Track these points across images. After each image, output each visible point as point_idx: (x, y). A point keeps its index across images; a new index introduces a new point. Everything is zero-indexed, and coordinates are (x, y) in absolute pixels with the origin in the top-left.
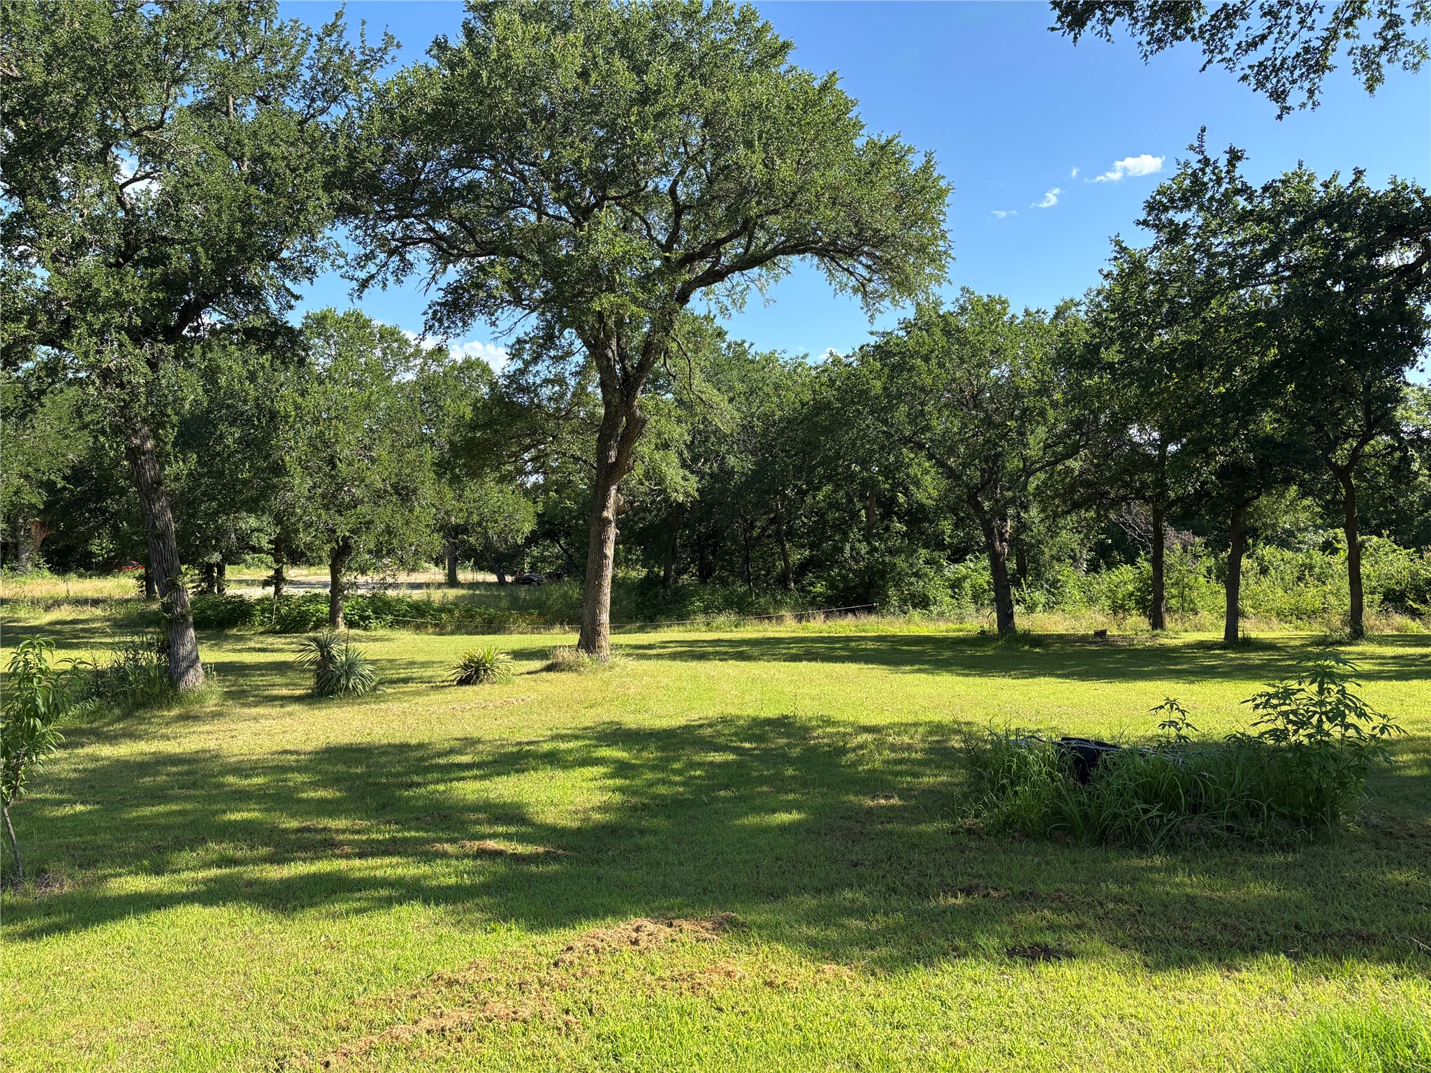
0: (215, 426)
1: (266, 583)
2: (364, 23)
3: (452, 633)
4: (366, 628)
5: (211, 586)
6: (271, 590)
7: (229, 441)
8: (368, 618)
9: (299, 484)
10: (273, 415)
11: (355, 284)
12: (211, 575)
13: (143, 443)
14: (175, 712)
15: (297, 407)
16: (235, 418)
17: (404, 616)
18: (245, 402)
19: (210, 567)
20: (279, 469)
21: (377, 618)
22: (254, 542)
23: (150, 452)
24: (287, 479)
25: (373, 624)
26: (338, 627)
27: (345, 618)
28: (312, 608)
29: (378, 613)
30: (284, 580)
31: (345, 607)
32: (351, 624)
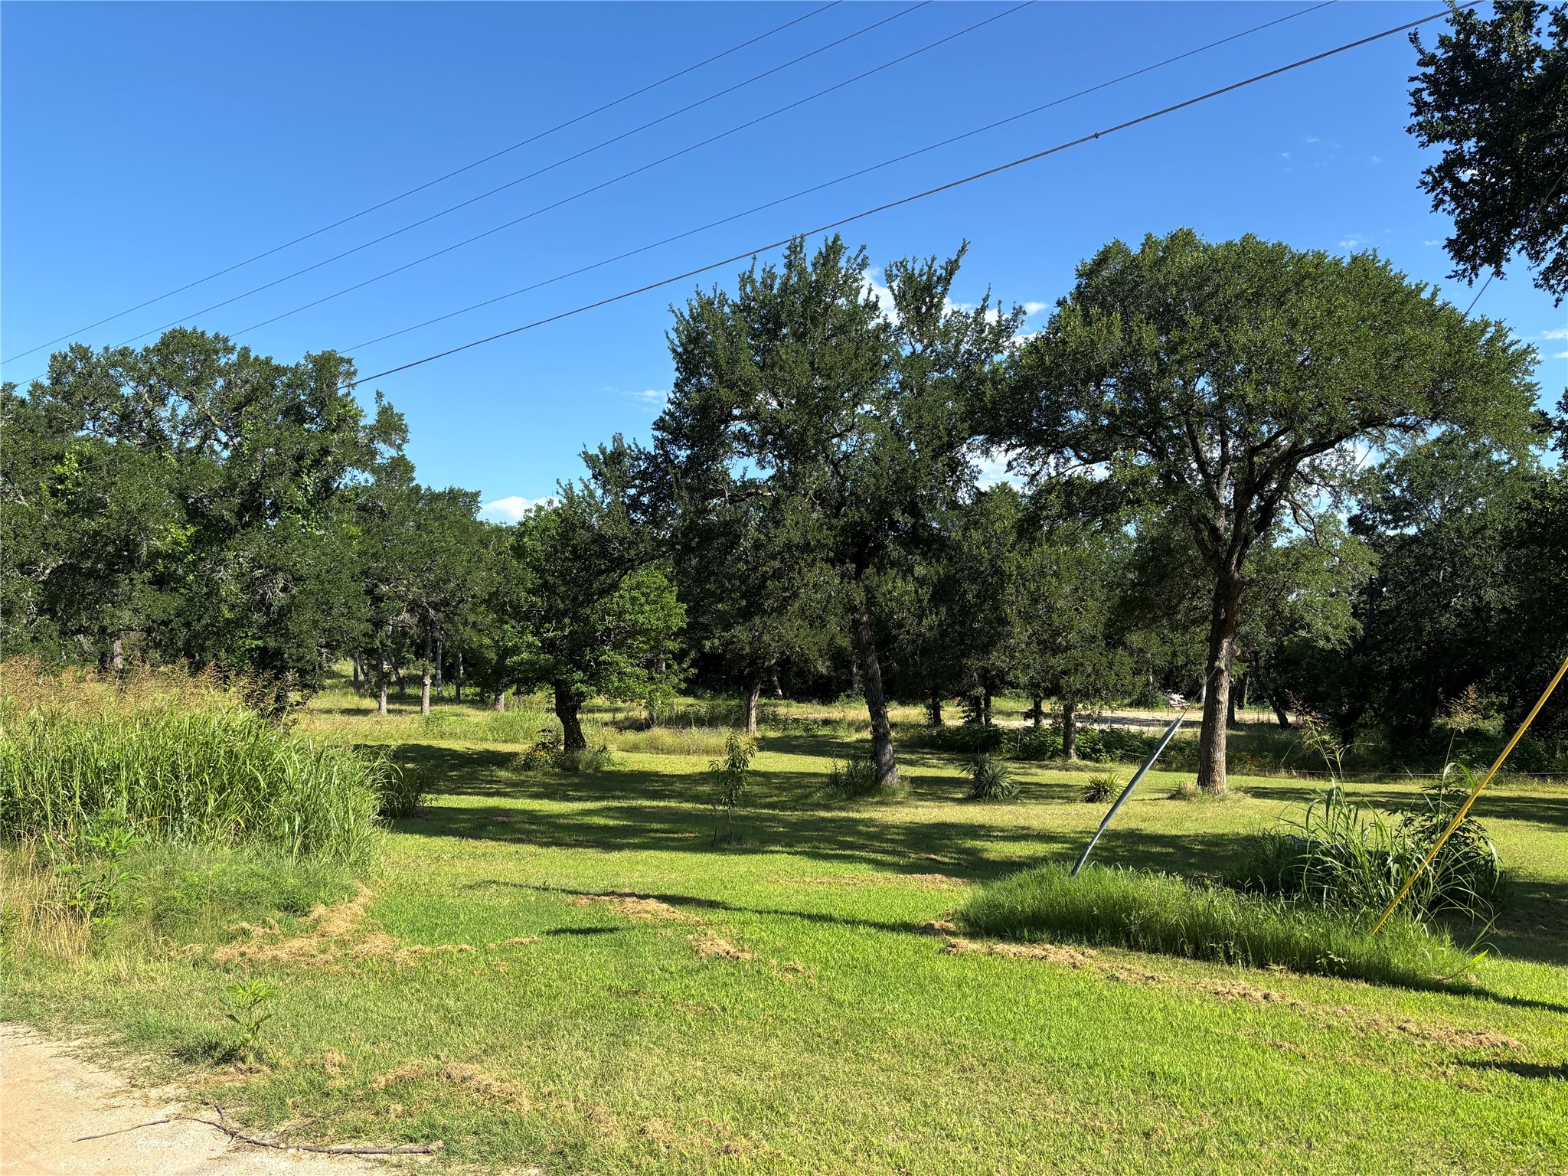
0: (960, 585)
1: (1027, 716)
2: (1000, 302)
3: (1176, 770)
4: (1097, 761)
5: (979, 716)
6: (1030, 723)
7: (969, 596)
8: (1100, 751)
9: (1020, 633)
10: (998, 572)
11: (1026, 479)
12: (978, 708)
13: (861, 618)
14: (876, 799)
15: (1019, 567)
16: (975, 576)
17: (1135, 751)
18: (981, 564)
19: (978, 699)
20: (1004, 621)
21: (1107, 752)
22: (1011, 677)
23: (866, 623)
24: (1009, 628)
25: (1104, 756)
26: (1070, 758)
27: (1078, 749)
28: (1049, 739)
29: (1109, 747)
30: (1042, 713)
31: (1078, 739)
32: (1084, 756)
